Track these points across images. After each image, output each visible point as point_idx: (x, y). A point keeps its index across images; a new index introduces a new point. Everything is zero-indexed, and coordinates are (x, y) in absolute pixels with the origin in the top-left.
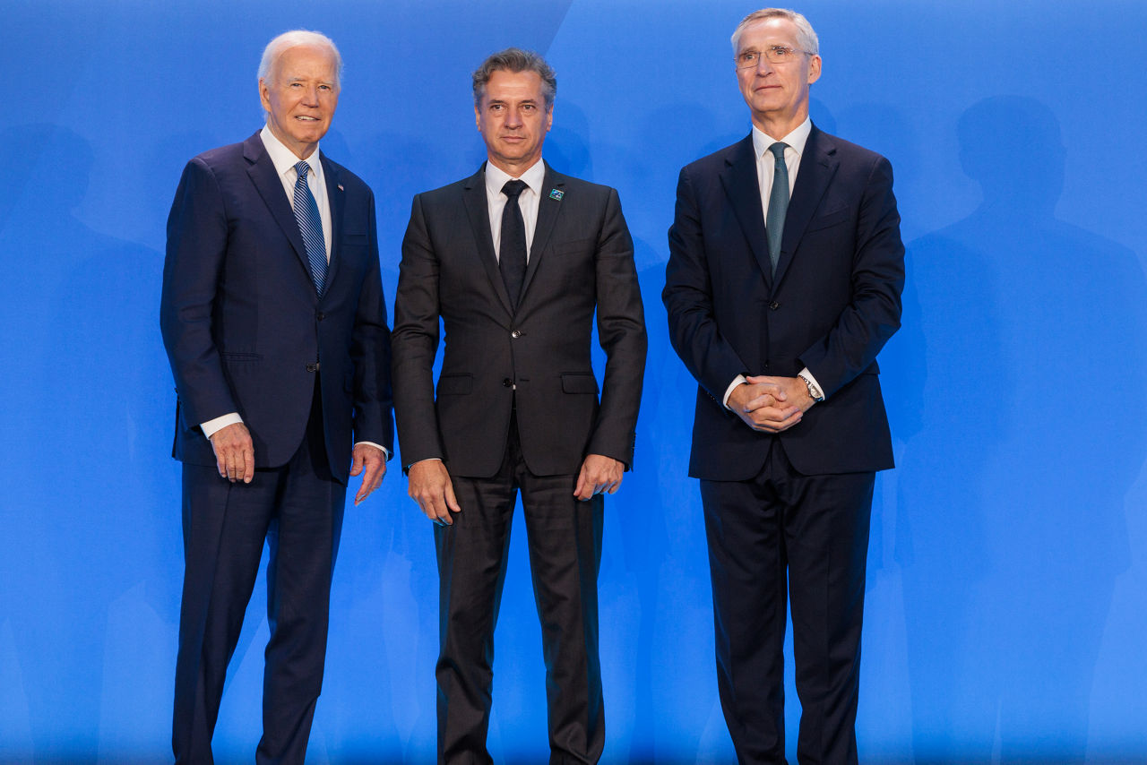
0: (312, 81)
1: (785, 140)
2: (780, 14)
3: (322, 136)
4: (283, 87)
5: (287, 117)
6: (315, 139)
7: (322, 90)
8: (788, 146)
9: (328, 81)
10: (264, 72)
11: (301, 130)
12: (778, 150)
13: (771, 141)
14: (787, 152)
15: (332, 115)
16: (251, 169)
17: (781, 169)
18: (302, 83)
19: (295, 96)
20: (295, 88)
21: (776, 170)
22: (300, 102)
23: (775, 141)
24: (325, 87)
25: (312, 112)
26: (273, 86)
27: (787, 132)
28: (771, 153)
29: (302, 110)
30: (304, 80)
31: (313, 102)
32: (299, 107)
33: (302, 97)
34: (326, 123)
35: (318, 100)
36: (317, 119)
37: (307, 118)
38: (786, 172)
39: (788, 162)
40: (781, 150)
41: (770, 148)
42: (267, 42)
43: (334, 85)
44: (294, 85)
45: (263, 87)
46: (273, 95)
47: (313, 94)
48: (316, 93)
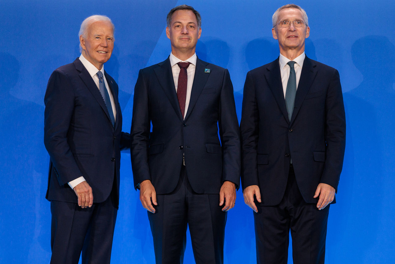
0: (105, 36)
1: (295, 60)
2: (296, 7)
3: (108, 60)
4: (92, 39)
5: (94, 52)
6: (105, 61)
7: (109, 40)
8: (296, 63)
9: (111, 36)
10: (82, 33)
11: (100, 57)
12: (291, 64)
13: (288, 60)
14: (295, 65)
15: (112, 51)
16: (80, 74)
17: (292, 72)
18: (100, 37)
19: (96, 43)
20: (97, 39)
21: (291, 72)
22: (100, 45)
23: (290, 61)
24: (109, 39)
25: (105, 49)
26: (87, 38)
27: (296, 57)
28: (288, 66)
29: (100, 48)
30: (101, 36)
31: (106, 45)
32: (99, 47)
33: (100, 43)
34: (110, 54)
35: (107, 44)
36: (107, 52)
37: (103, 52)
38: (295, 74)
39: (296, 70)
40: (293, 64)
41: (288, 63)
42: (83, 20)
43: (113, 38)
44: (97, 38)
45: (82, 39)
46: (87, 42)
47: (105, 42)
48: (106, 41)
